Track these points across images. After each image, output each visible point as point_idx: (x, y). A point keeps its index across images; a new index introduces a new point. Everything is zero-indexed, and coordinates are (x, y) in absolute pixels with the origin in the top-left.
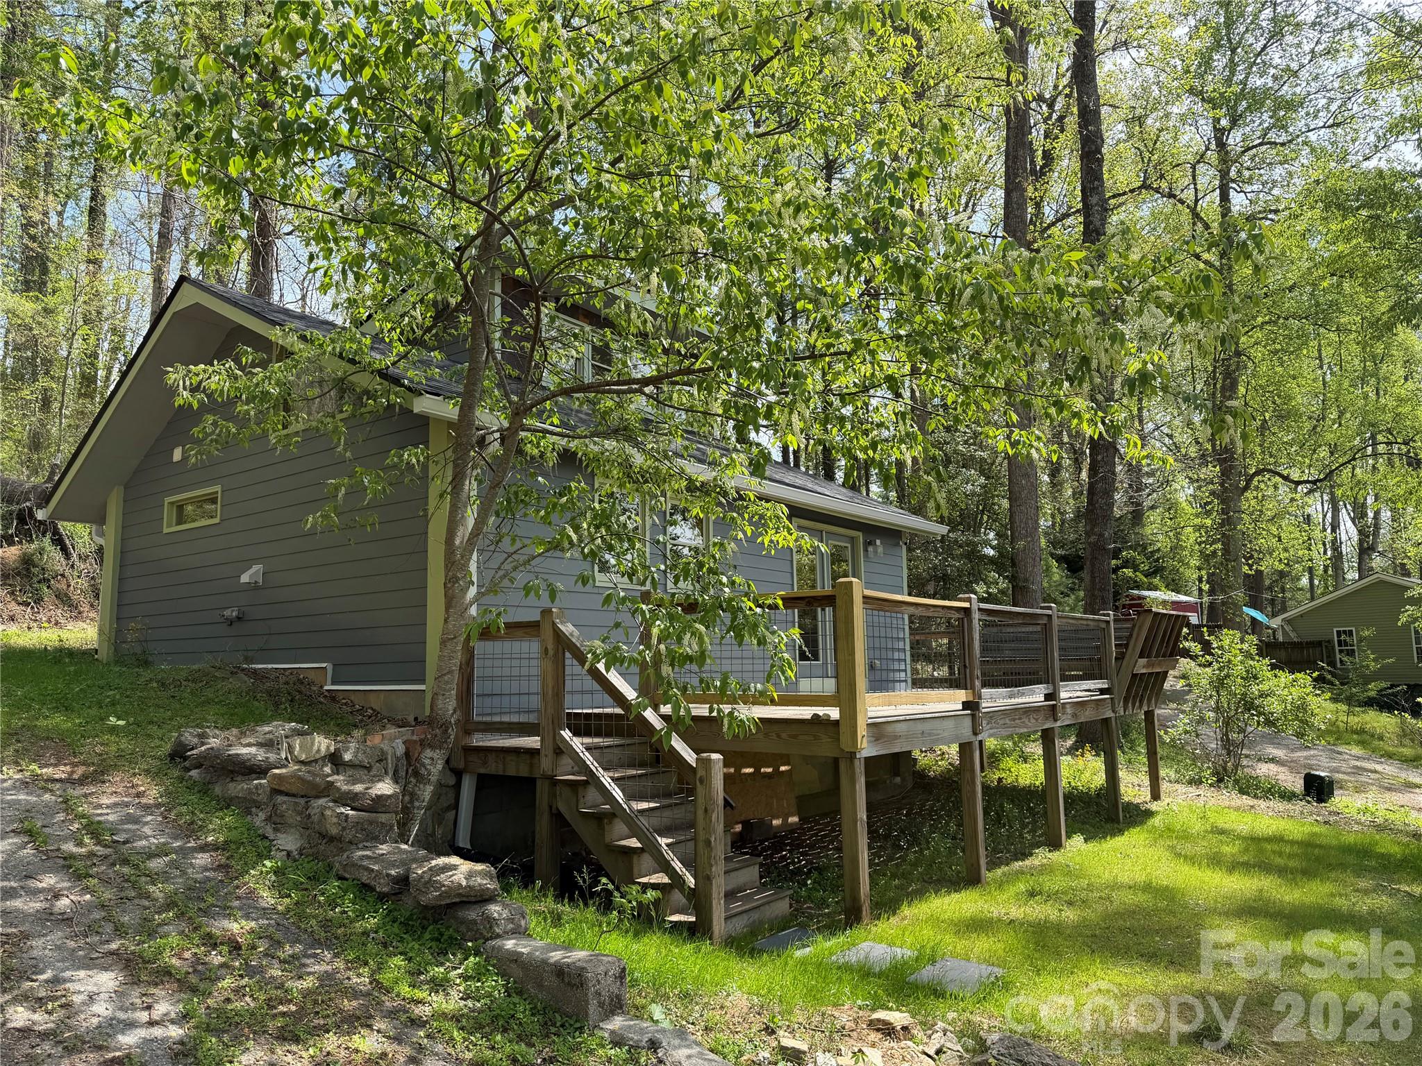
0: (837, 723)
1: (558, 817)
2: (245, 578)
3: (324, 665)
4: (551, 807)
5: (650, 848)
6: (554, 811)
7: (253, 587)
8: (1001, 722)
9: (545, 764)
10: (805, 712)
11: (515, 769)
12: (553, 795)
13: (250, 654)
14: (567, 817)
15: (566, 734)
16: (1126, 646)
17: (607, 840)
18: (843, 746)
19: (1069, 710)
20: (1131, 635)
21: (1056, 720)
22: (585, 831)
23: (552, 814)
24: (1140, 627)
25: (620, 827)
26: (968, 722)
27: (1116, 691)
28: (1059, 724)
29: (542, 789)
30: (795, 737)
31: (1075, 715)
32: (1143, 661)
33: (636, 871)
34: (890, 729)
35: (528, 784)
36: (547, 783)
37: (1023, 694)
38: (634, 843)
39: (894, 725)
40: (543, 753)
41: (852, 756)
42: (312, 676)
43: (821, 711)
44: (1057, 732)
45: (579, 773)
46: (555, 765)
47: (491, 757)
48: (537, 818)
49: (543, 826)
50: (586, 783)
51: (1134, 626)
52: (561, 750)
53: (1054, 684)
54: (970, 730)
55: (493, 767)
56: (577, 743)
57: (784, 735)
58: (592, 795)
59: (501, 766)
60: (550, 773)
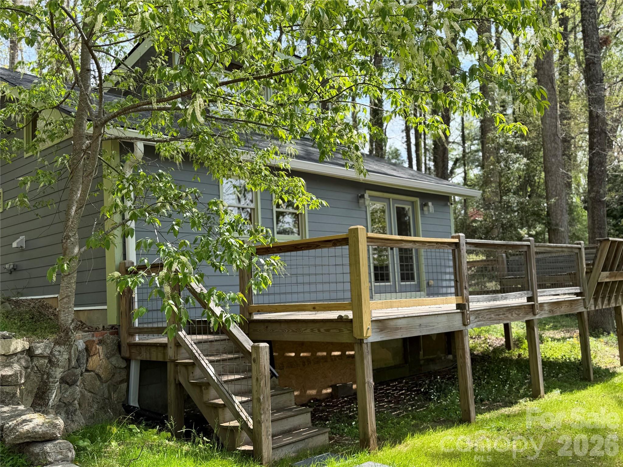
0: (351, 321)
1: (179, 385)
2: (15, 245)
3: (56, 296)
4: (175, 380)
5: (229, 404)
6: (177, 382)
7: (21, 249)
8: (488, 317)
9: (171, 352)
10: (333, 315)
11: (156, 356)
12: (176, 372)
13: (19, 291)
14: (184, 385)
15: (182, 334)
16: (593, 264)
17: (205, 399)
18: (355, 336)
19: (546, 308)
20: (596, 257)
21: (534, 315)
22: (193, 394)
23: (176, 385)
24: (602, 251)
25: (213, 392)
26: (459, 317)
27: (587, 294)
28: (537, 317)
29: (170, 368)
30: (328, 330)
31: (551, 311)
32: (607, 273)
33: (221, 418)
34: (392, 323)
35: (162, 365)
36: (172, 364)
37: (506, 298)
38: (220, 401)
39: (395, 321)
40: (169, 346)
41: (361, 341)
42: (50, 302)
43: (343, 313)
44: (536, 322)
45: (190, 359)
46: (176, 353)
47: (143, 349)
48: (169, 386)
49: (171, 391)
50: (193, 364)
51: (597, 251)
52: (179, 344)
53: (532, 290)
54: (461, 322)
55: (145, 356)
56: (189, 340)
57: (322, 330)
58: (197, 372)
59: (148, 355)
60: (173, 358)
